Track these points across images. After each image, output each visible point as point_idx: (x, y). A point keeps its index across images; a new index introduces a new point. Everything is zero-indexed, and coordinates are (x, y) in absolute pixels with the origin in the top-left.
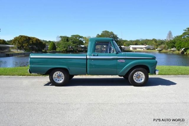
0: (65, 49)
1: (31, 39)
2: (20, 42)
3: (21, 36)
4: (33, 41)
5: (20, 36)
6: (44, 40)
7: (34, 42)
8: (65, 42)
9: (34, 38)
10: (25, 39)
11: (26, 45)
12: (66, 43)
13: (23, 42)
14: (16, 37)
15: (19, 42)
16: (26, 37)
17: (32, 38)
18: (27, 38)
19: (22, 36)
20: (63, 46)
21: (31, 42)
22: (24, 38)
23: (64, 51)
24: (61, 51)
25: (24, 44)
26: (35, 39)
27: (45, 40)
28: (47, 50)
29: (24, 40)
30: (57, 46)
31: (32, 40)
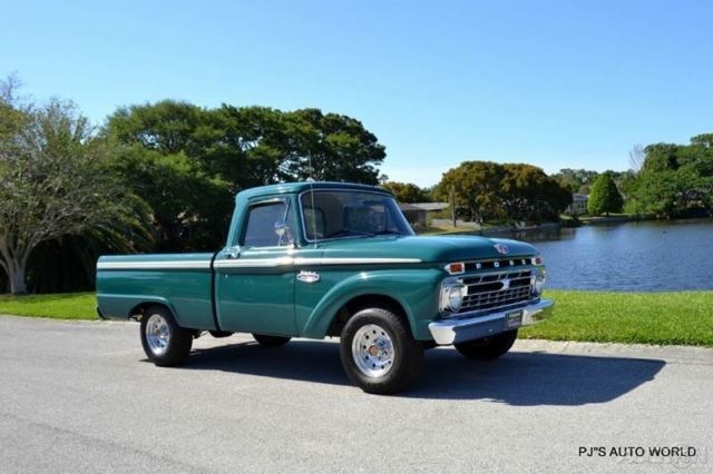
0: (661, 205)
1: (507, 172)
2: (464, 188)
3: (467, 163)
4: (513, 182)
5: (464, 165)
6: (583, 172)
7: (519, 184)
8: (661, 170)
9: (520, 167)
10: (482, 175)
11: (488, 200)
12: (665, 174)
13: (474, 190)
14: (452, 171)
15: (459, 189)
16: (485, 166)
17: (514, 167)
18: (492, 171)
19: (469, 165)
20: (653, 188)
21: (507, 187)
22: (478, 170)
23: (659, 212)
24: (642, 213)
25: (479, 197)
26: (524, 172)
27: (587, 170)
28: (580, 215)
29: (478, 178)
30: (625, 192)
31: (511, 175)
